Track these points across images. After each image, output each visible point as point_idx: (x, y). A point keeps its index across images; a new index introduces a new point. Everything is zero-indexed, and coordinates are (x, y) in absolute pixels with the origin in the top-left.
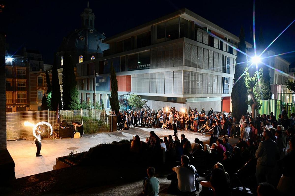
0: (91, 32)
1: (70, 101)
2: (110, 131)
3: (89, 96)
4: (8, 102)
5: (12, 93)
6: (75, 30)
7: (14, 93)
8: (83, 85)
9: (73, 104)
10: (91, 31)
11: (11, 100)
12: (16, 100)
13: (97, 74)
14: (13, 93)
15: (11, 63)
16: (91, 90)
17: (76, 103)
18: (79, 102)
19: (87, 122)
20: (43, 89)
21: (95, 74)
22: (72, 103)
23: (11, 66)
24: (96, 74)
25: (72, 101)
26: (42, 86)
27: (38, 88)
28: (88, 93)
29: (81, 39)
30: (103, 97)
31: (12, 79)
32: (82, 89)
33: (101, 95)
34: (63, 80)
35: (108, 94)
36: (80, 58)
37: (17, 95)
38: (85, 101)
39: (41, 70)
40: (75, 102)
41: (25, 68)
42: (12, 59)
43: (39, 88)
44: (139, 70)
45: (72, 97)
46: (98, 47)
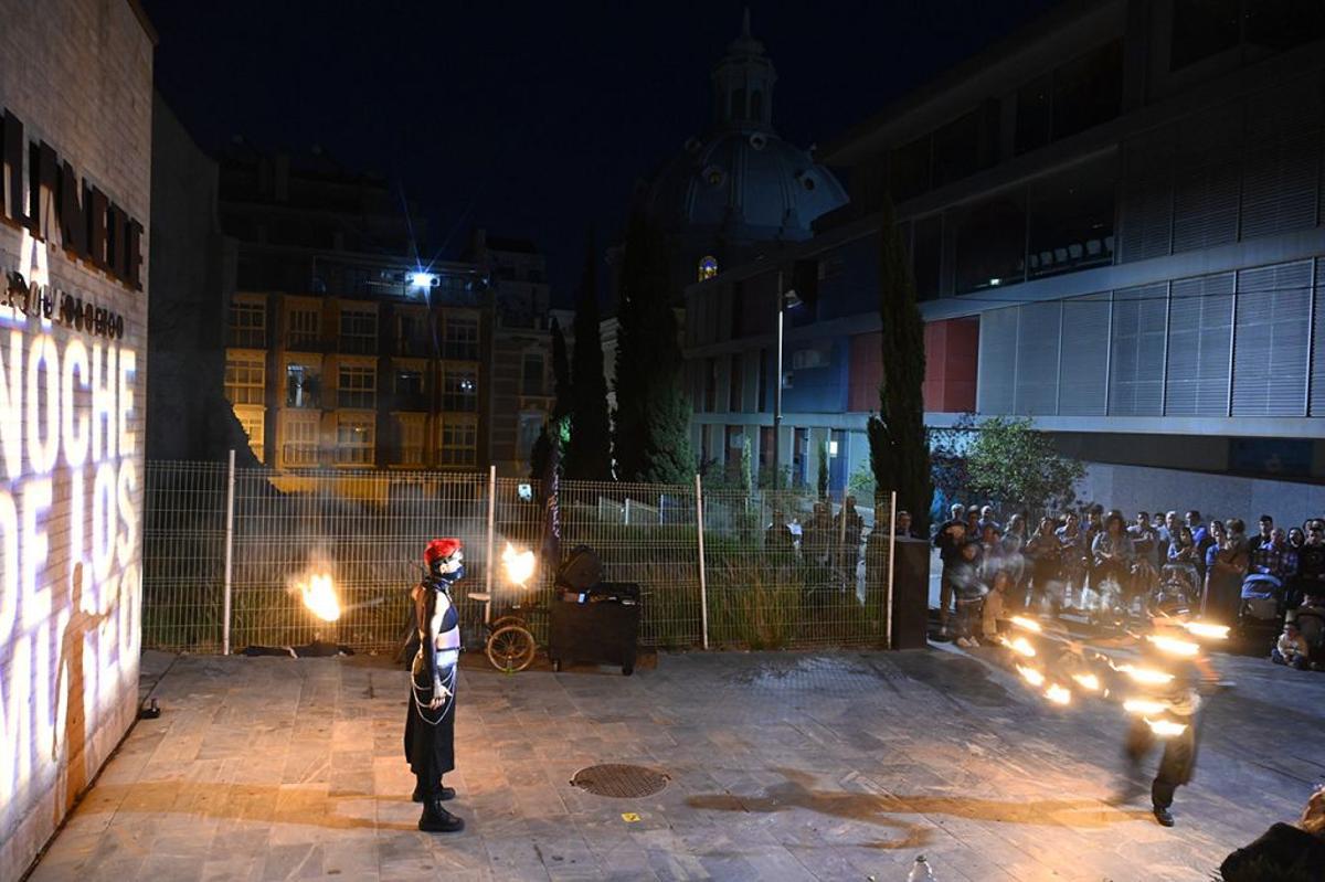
0: (755, 145)
1: (647, 454)
2: (882, 645)
3: (736, 443)
4: (407, 461)
5: (424, 419)
6: (687, 143)
7: (432, 419)
8: (711, 390)
9: (660, 470)
10: (758, 141)
11: (421, 451)
12: (438, 451)
13: (791, 294)
14: (428, 419)
15: (426, 294)
16: (749, 411)
17: (674, 463)
18: (688, 459)
19: (731, 569)
20: (541, 406)
21: (780, 295)
22: (653, 465)
23: (426, 304)
24: (788, 295)
25: (655, 451)
26: (541, 395)
27: (523, 404)
28: (736, 424)
29: (712, 180)
30: (808, 443)
31: (427, 361)
32: (710, 409)
33: (800, 432)
34: (619, 352)
35: (839, 430)
36: (705, 267)
37: (441, 431)
38: (719, 462)
39: (537, 322)
40: (668, 458)
41: (475, 315)
42: (431, 277)
43: (528, 404)
44: (1030, 279)
45: (657, 433)
46: (789, 211)
